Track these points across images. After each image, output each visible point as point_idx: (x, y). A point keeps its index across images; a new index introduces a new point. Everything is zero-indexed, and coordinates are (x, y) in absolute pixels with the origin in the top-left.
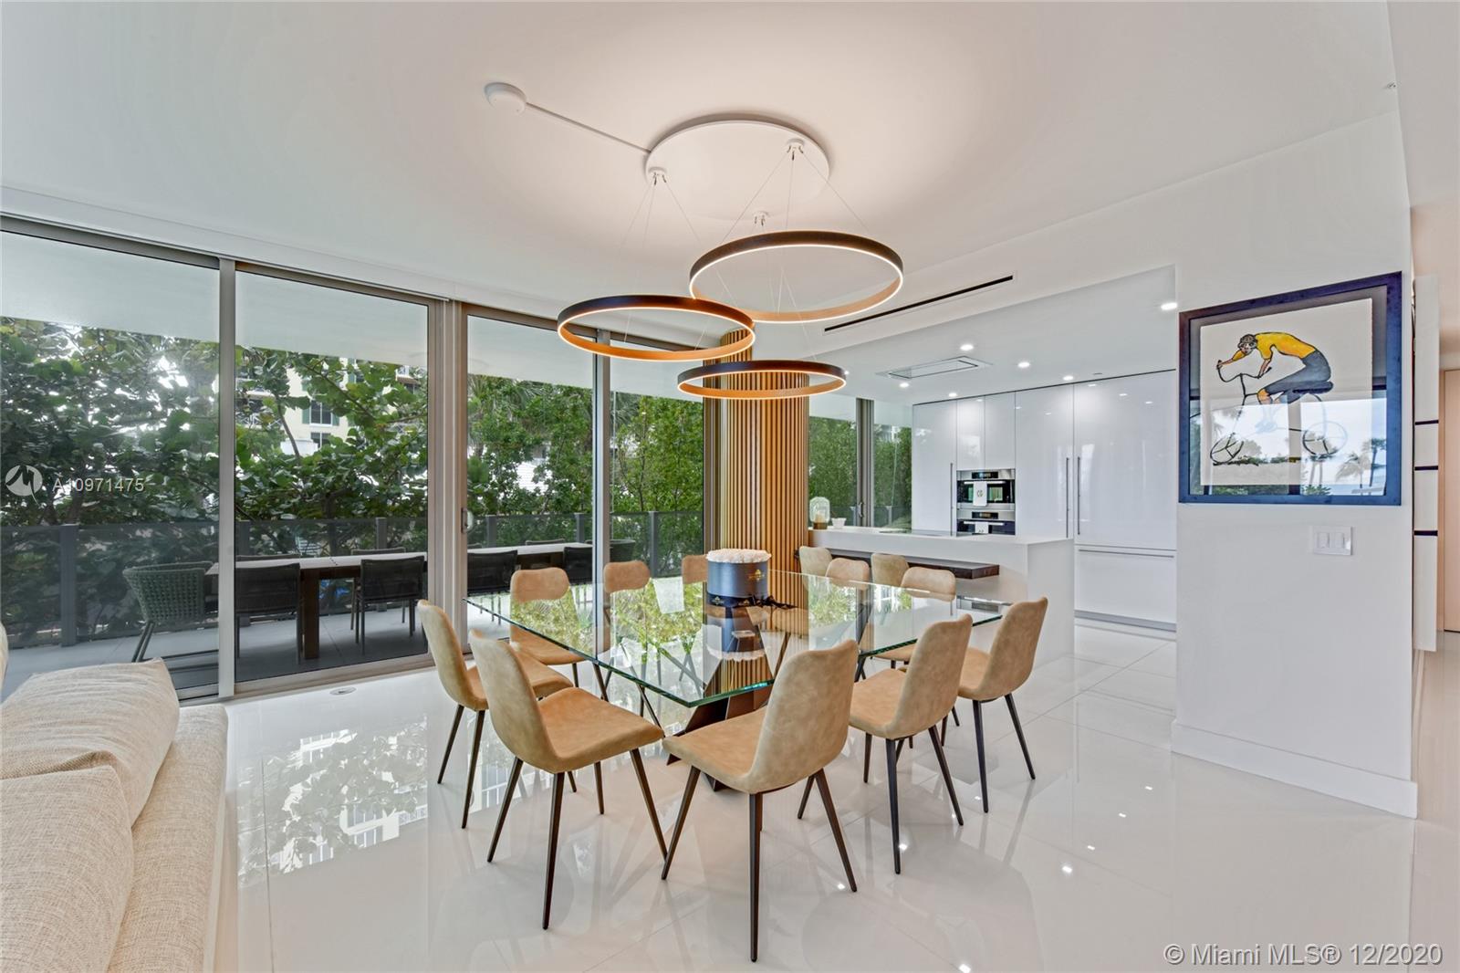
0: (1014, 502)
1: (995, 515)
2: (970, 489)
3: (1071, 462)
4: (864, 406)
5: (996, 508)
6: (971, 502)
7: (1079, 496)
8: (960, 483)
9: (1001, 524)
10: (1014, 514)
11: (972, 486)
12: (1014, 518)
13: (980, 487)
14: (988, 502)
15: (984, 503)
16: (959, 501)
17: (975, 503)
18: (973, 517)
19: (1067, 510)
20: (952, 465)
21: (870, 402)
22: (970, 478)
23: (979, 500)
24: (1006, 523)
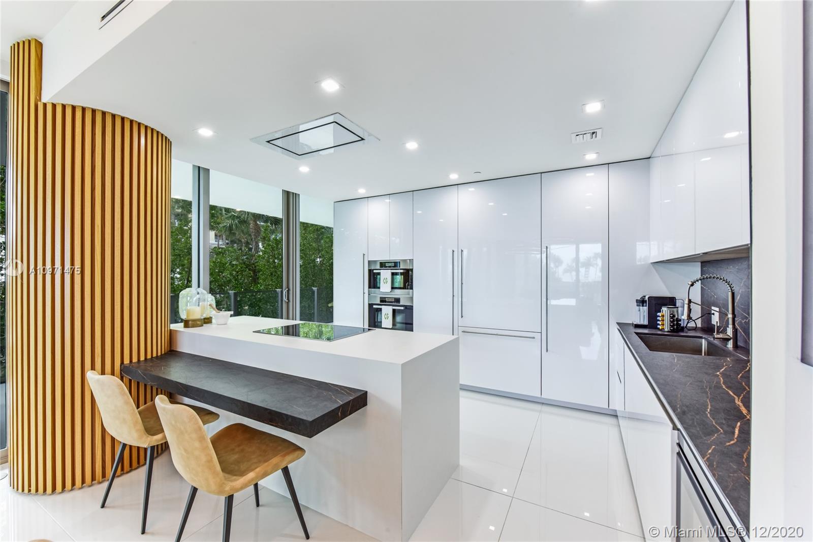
0: (412, 288)
1: (398, 300)
2: (378, 276)
3: (456, 253)
4: (290, 199)
5: (398, 293)
6: (379, 288)
7: (462, 284)
8: (370, 271)
9: (402, 308)
10: (412, 299)
11: (379, 274)
12: (413, 303)
13: (385, 275)
14: (393, 288)
15: (389, 289)
16: (370, 287)
17: (382, 290)
18: (381, 301)
19: (453, 296)
20: (364, 255)
21: (296, 196)
22: (378, 267)
23: (385, 287)
24: (406, 307)
